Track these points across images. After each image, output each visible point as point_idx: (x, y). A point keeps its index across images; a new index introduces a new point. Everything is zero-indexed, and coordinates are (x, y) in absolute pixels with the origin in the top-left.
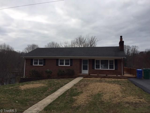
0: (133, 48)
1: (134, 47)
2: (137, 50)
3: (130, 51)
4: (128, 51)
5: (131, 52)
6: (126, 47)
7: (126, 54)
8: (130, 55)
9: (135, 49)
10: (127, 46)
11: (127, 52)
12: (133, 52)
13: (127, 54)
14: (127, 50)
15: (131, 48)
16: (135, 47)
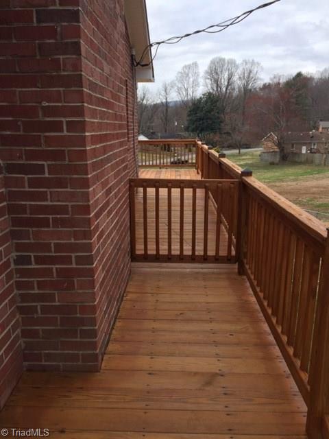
0: (244, 69)
1: (248, 66)
2: (258, 75)
3: (235, 78)
4: (229, 79)
5: (239, 82)
6: (225, 67)
7: (224, 89)
8: (236, 93)
9: (250, 72)
10: (226, 61)
11: (226, 84)
12: (243, 81)
13: (227, 89)
14: (226, 75)
15: (240, 71)
16: (253, 63)
